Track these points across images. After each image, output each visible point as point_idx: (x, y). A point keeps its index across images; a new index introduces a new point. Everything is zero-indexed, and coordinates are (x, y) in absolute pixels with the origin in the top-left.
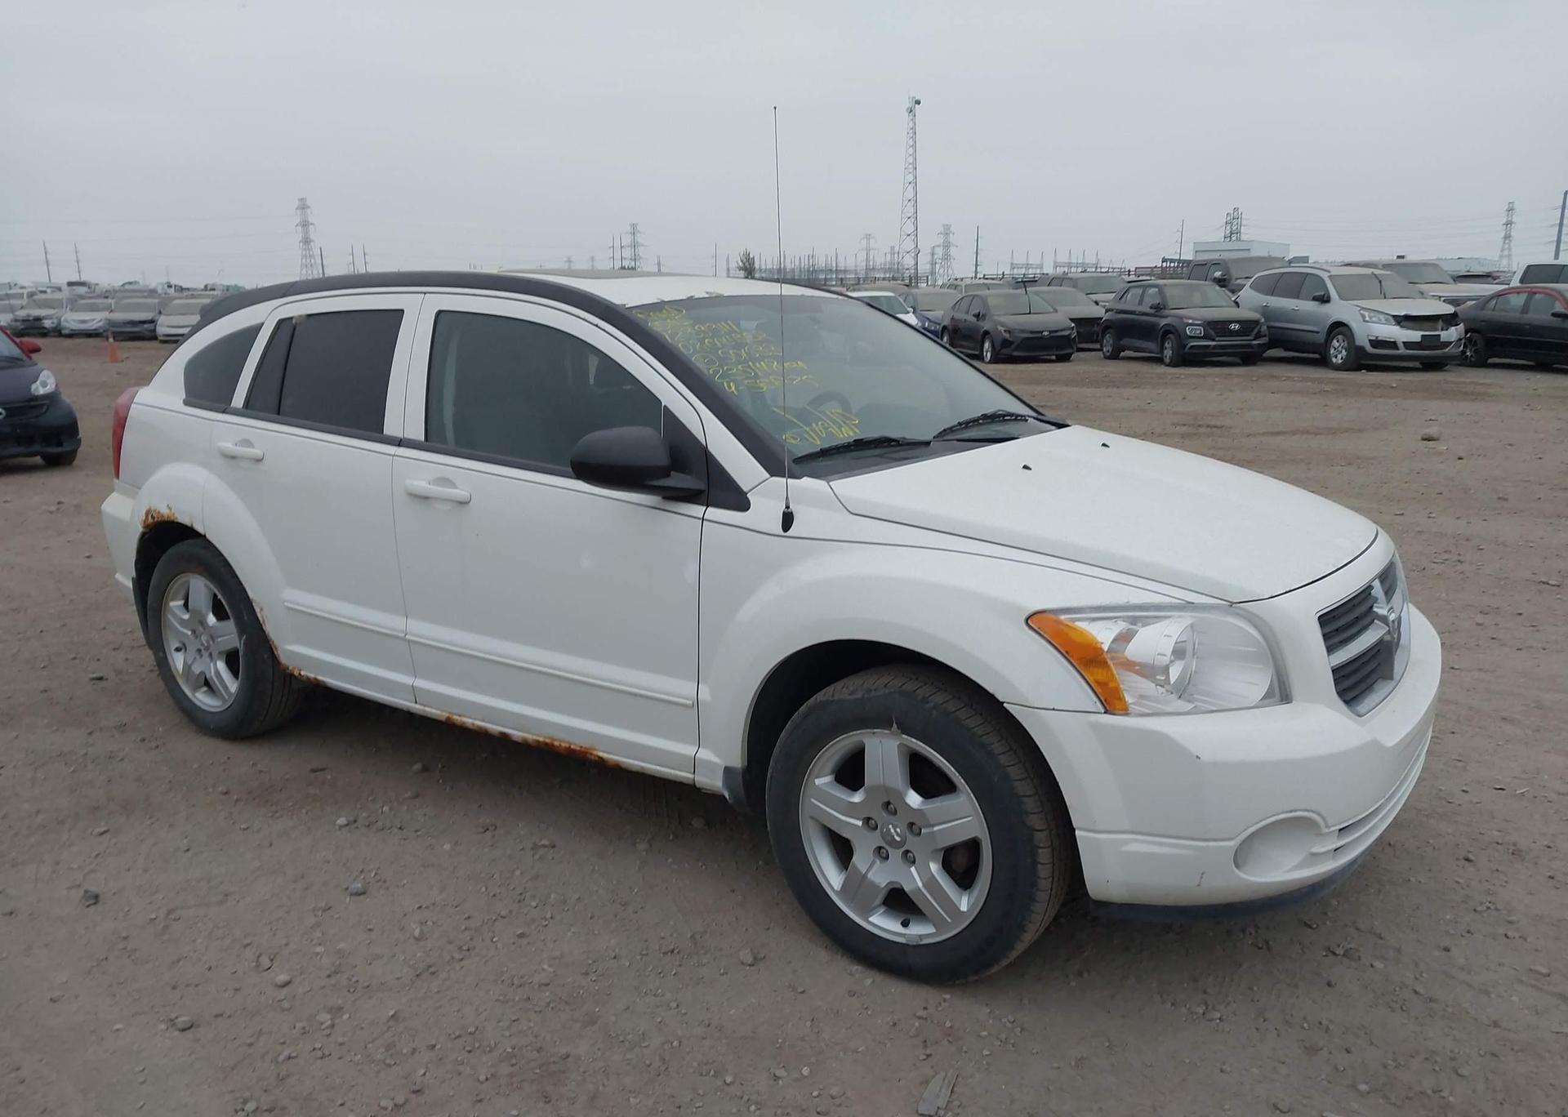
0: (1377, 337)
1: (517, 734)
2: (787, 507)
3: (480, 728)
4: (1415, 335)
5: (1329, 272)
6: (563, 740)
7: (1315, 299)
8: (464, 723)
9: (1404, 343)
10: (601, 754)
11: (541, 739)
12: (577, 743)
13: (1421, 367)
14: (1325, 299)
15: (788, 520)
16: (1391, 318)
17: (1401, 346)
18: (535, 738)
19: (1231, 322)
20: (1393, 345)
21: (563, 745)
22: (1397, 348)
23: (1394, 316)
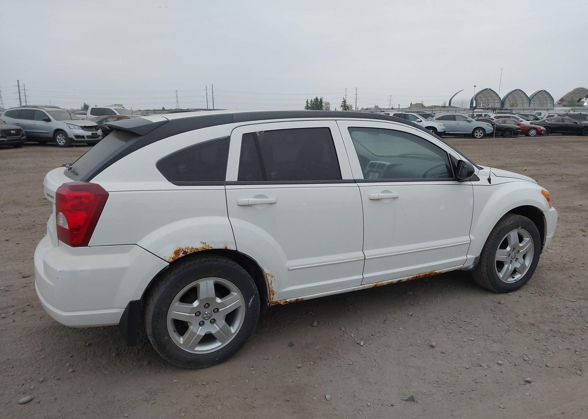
0: (76, 134)
1: (405, 278)
2: (490, 177)
3: (389, 282)
4: (89, 133)
5: (45, 109)
6: (422, 273)
7: (44, 120)
8: (383, 284)
9: (86, 136)
10: (436, 271)
11: (415, 276)
12: (427, 271)
13: (87, 144)
14: (49, 120)
15: (489, 180)
16: (80, 127)
17: (86, 137)
18: (413, 276)
19: (11, 130)
20: (83, 137)
21: (423, 274)
22: (85, 138)
23: (80, 126)
